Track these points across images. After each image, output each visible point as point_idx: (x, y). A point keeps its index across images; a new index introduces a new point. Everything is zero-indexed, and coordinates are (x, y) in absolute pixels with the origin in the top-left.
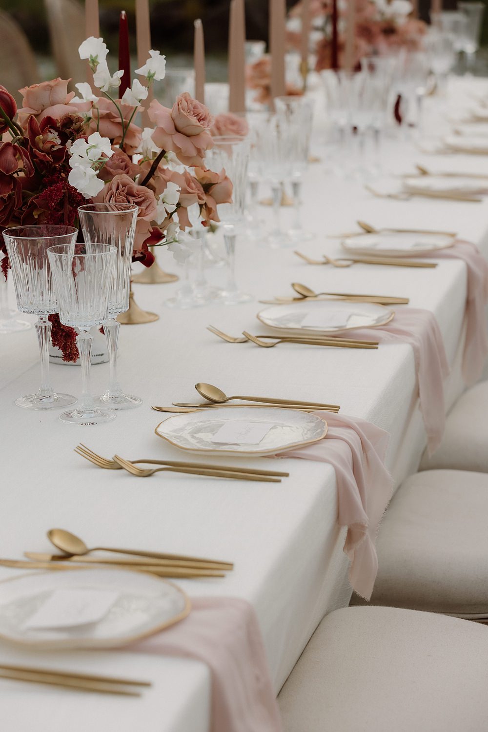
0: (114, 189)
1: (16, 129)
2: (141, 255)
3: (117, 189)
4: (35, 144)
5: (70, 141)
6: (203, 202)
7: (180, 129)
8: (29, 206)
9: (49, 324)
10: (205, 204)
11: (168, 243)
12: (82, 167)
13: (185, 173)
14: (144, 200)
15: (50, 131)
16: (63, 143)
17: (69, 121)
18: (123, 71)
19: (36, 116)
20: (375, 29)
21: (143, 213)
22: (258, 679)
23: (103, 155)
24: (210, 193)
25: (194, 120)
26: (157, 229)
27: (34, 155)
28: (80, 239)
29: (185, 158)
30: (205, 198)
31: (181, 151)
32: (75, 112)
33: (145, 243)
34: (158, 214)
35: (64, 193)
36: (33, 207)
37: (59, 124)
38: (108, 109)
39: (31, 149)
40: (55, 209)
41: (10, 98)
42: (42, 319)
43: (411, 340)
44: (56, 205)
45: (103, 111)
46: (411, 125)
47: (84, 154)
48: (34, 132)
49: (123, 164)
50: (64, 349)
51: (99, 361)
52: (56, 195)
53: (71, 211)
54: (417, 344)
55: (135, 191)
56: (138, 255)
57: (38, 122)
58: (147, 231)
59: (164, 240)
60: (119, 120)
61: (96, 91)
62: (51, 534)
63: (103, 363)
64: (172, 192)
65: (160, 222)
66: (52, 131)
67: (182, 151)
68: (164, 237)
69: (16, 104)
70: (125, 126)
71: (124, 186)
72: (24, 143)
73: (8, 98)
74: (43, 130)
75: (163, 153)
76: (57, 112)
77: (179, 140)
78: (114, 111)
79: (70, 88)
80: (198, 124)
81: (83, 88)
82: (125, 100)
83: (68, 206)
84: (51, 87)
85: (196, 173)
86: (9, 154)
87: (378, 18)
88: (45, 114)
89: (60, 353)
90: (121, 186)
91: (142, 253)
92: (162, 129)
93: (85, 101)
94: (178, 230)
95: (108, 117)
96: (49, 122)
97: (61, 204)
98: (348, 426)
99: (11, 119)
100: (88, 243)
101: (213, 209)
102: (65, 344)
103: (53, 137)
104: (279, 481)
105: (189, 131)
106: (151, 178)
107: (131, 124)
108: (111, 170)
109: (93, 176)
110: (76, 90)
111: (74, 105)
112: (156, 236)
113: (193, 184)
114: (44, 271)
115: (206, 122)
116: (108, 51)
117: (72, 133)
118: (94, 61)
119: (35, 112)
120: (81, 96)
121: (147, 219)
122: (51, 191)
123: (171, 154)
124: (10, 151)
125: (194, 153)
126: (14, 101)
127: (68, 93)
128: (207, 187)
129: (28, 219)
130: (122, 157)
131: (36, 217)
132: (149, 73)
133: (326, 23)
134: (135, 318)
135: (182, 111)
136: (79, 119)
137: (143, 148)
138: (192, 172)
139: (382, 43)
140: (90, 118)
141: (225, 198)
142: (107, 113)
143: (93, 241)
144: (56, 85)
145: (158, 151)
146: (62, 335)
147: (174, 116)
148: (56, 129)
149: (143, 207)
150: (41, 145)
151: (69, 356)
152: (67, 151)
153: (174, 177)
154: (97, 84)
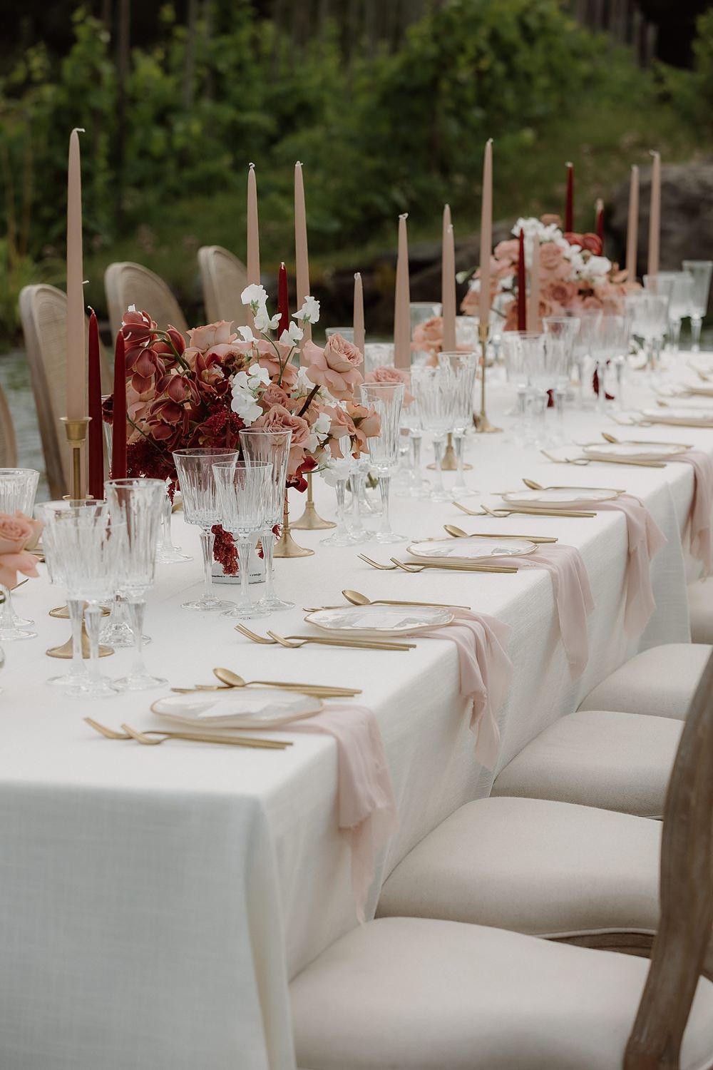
0: (271, 419)
1: (185, 365)
2: (296, 482)
3: (275, 418)
4: (201, 378)
5: (232, 376)
6: (353, 434)
7: (332, 367)
8: (196, 433)
9: (213, 536)
10: (355, 435)
11: (320, 470)
12: (243, 396)
13: (337, 408)
14: (298, 429)
15: (215, 367)
16: (227, 377)
17: (231, 358)
18: (281, 314)
19: (203, 354)
20: (570, 290)
21: (298, 440)
22: (377, 766)
23: (262, 383)
24: (361, 426)
25: (344, 357)
26: (310, 458)
27: (200, 388)
28: (241, 458)
29: (336, 392)
30: (355, 431)
31: (332, 386)
32: (237, 350)
33: (299, 469)
34: (311, 441)
35: (227, 421)
36: (199, 434)
37: (222, 361)
38: (267, 350)
39: (198, 382)
40: (218, 435)
41: (180, 336)
42: (206, 530)
43: (549, 567)
44: (219, 431)
45: (263, 352)
46: (608, 397)
47: (245, 385)
48: (200, 368)
49: (281, 398)
50: (224, 562)
51: (257, 580)
52: (220, 422)
53: (232, 437)
54: (555, 571)
55: (290, 420)
56: (293, 481)
57: (204, 359)
58: (301, 457)
59: (317, 468)
60: (278, 360)
61: (256, 333)
62: (215, 670)
63: (260, 582)
64: (324, 422)
65: (313, 449)
66: (216, 366)
67: (334, 386)
68: (317, 465)
69: (185, 343)
70: (282, 366)
71: (280, 416)
72: (192, 376)
73: (178, 336)
74: (208, 366)
75: (317, 387)
76: (222, 351)
77: (331, 376)
78: (273, 352)
79: (234, 330)
80: (348, 361)
81: (245, 331)
82: (283, 341)
83: (230, 433)
84: (216, 328)
85: (348, 408)
86: (179, 386)
87: (574, 277)
88: (211, 352)
89: (222, 566)
90: (277, 416)
91: (296, 479)
92: (315, 365)
93: (246, 342)
94: (329, 458)
95: (267, 357)
96: (214, 359)
97: (224, 431)
98: (475, 619)
99: (181, 355)
100: (247, 462)
101: (363, 441)
102: (226, 557)
103: (218, 372)
104: (408, 650)
105: (340, 368)
106: (306, 412)
107: (288, 364)
108: (269, 403)
109: (253, 403)
110: (239, 333)
111: (237, 344)
112: (309, 464)
113: (343, 417)
114: (209, 490)
115: (355, 360)
116: (267, 296)
117: (234, 368)
118: (255, 306)
119: (200, 351)
120: (243, 339)
121: (302, 445)
122: (215, 418)
123: (324, 390)
124: (180, 383)
125: (344, 388)
126: (183, 339)
127: (231, 334)
128: (358, 422)
129: (195, 444)
130: (280, 392)
131: (201, 443)
132: (305, 316)
133: (514, 285)
134: (292, 552)
135: (334, 350)
136: (241, 356)
137: (298, 384)
138: (343, 406)
139: (577, 304)
140: (251, 358)
141: (374, 432)
142: (266, 354)
143: (252, 459)
144: (220, 326)
145: (312, 386)
146: (223, 549)
147: (326, 354)
148: (220, 365)
149: (298, 435)
150: (206, 378)
151: (229, 569)
152: (230, 385)
153: (328, 410)
154: (257, 326)
